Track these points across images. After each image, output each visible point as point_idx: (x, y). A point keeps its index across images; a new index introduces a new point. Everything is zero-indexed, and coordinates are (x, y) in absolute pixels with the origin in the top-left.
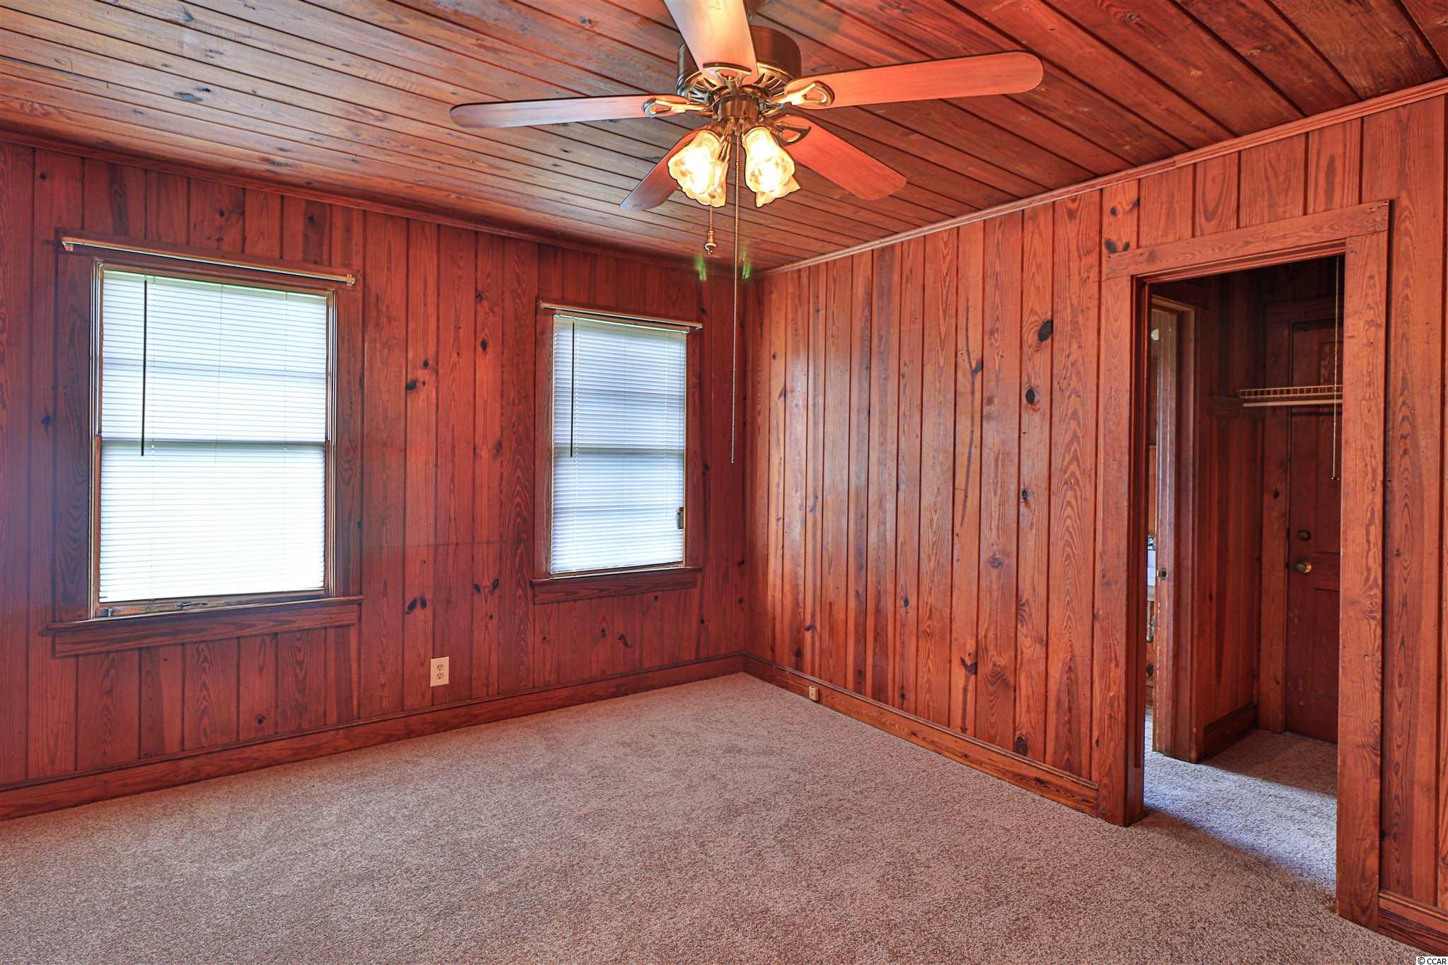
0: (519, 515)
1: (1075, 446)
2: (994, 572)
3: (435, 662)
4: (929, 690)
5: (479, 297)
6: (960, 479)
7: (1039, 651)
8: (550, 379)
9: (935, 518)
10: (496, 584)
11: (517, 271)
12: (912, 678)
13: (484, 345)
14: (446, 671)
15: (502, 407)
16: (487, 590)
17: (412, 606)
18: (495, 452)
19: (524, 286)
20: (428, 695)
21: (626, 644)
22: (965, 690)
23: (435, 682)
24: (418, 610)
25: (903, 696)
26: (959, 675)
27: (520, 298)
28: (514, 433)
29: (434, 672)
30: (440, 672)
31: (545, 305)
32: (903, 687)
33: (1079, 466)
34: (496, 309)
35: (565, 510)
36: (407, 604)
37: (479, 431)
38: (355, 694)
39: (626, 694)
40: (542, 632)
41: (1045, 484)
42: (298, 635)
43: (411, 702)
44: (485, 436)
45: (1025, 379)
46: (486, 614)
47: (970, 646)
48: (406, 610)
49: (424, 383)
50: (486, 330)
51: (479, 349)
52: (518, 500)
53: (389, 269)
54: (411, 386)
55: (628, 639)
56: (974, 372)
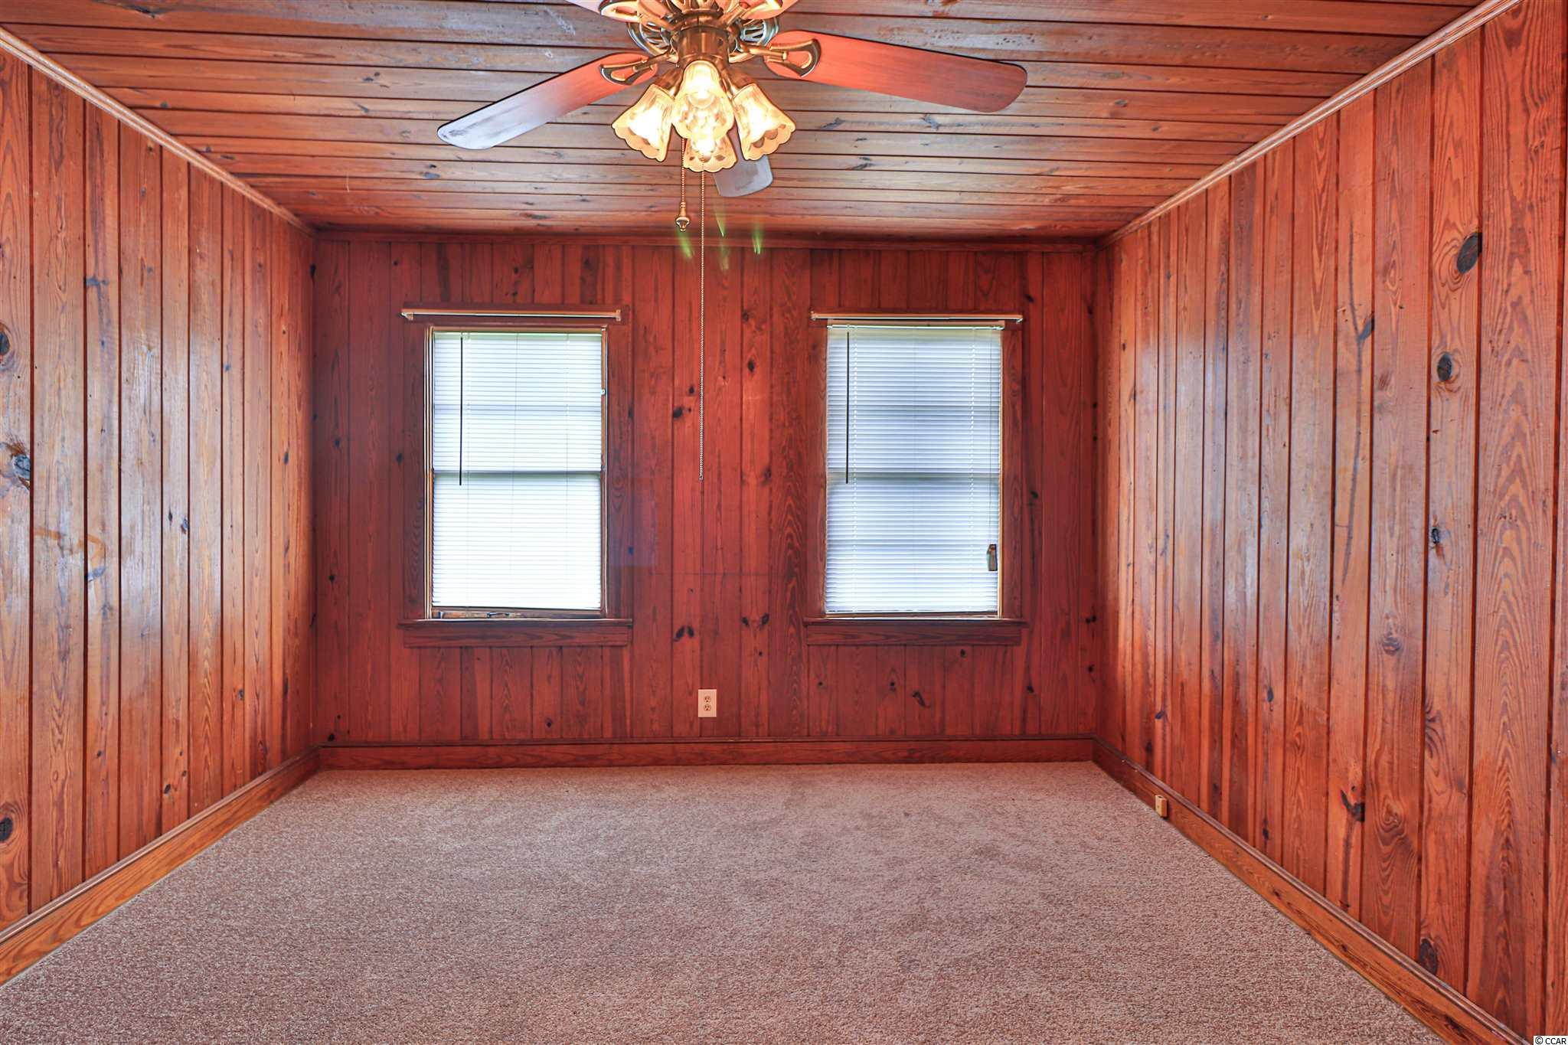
0: (791, 546)
1: (1518, 449)
2: (1390, 661)
3: (702, 693)
4: (1299, 832)
5: (745, 316)
6: (1342, 509)
7: (1458, 801)
8: (823, 398)
9: (1307, 570)
10: (766, 619)
11: (787, 282)
12: (1277, 809)
13: (751, 366)
14: (713, 703)
15: (771, 431)
16: (755, 625)
17: (680, 634)
18: (763, 479)
19: (794, 298)
20: (696, 728)
21: (922, 703)
22: (1347, 844)
23: (702, 714)
24: (685, 638)
25: (1266, 833)
26: (1339, 820)
27: (789, 311)
28: (785, 458)
29: (701, 703)
30: (707, 704)
31: (815, 316)
32: (1265, 821)
33: (1524, 486)
34: (763, 327)
35: (841, 543)
36: (676, 631)
37: (746, 457)
38: (628, 714)
39: (921, 761)
40: (818, 677)
41: (1468, 518)
42: (579, 649)
43: (680, 729)
44: (752, 462)
45: (1436, 341)
46: (755, 649)
47: (1355, 773)
48: (674, 636)
49: (690, 410)
50: (753, 351)
51: (746, 371)
52: (789, 530)
53: (656, 300)
54: (678, 414)
55: (924, 697)
56: (1361, 338)
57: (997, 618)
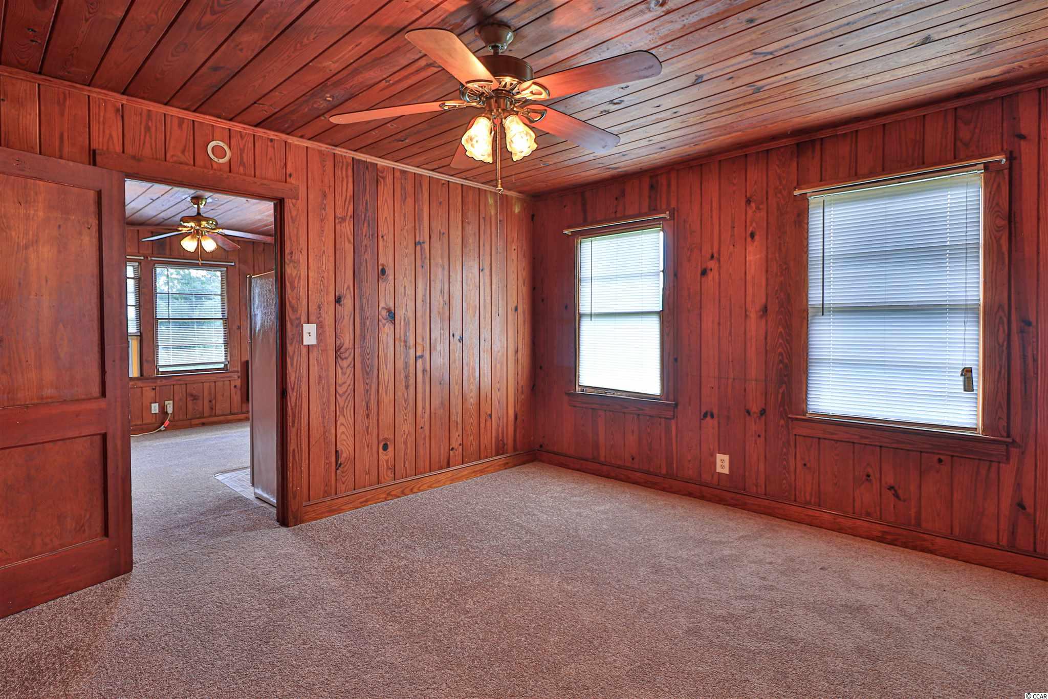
0: (781, 361)
3: (719, 457)
5: (748, 201)
8: (807, 252)
10: (763, 412)
11: (778, 171)
13: (752, 236)
14: (727, 464)
15: (767, 279)
16: (755, 415)
17: (705, 415)
18: (761, 313)
19: (784, 182)
20: (716, 477)
21: (897, 496)
23: (719, 470)
24: (708, 418)
27: (781, 192)
28: (778, 298)
29: (719, 463)
30: (723, 464)
31: (797, 193)
34: (761, 207)
35: (820, 361)
36: (702, 414)
37: (749, 299)
38: (675, 462)
40: (803, 459)
42: (648, 418)
43: (706, 477)
44: (753, 301)
46: (755, 433)
48: (702, 417)
49: (711, 270)
50: (754, 225)
51: (749, 239)
52: (780, 350)
53: (691, 202)
54: (704, 273)
55: (900, 492)
57: (980, 435)
